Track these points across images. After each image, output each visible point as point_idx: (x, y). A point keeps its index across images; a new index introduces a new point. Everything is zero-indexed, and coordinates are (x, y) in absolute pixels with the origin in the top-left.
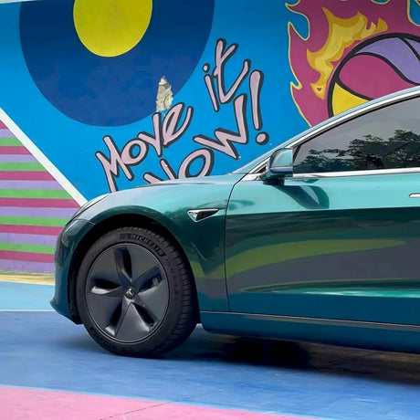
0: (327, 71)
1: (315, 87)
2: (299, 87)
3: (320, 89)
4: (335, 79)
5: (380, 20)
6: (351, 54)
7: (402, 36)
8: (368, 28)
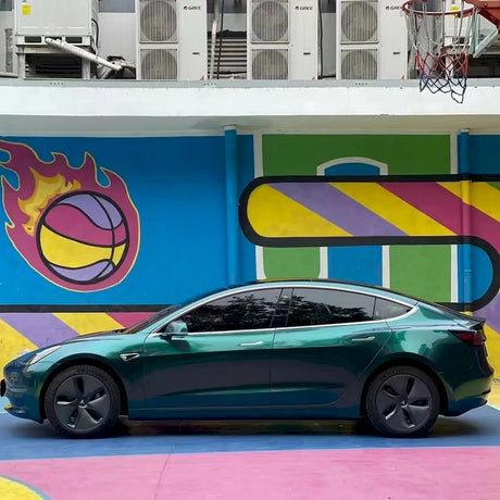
0: (35, 216)
1: (26, 227)
2: (13, 226)
3: (30, 229)
4: (42, 222)
5: (75, 181)
6: (55, 203)
7: (93, 194)
8: (66, 185)
